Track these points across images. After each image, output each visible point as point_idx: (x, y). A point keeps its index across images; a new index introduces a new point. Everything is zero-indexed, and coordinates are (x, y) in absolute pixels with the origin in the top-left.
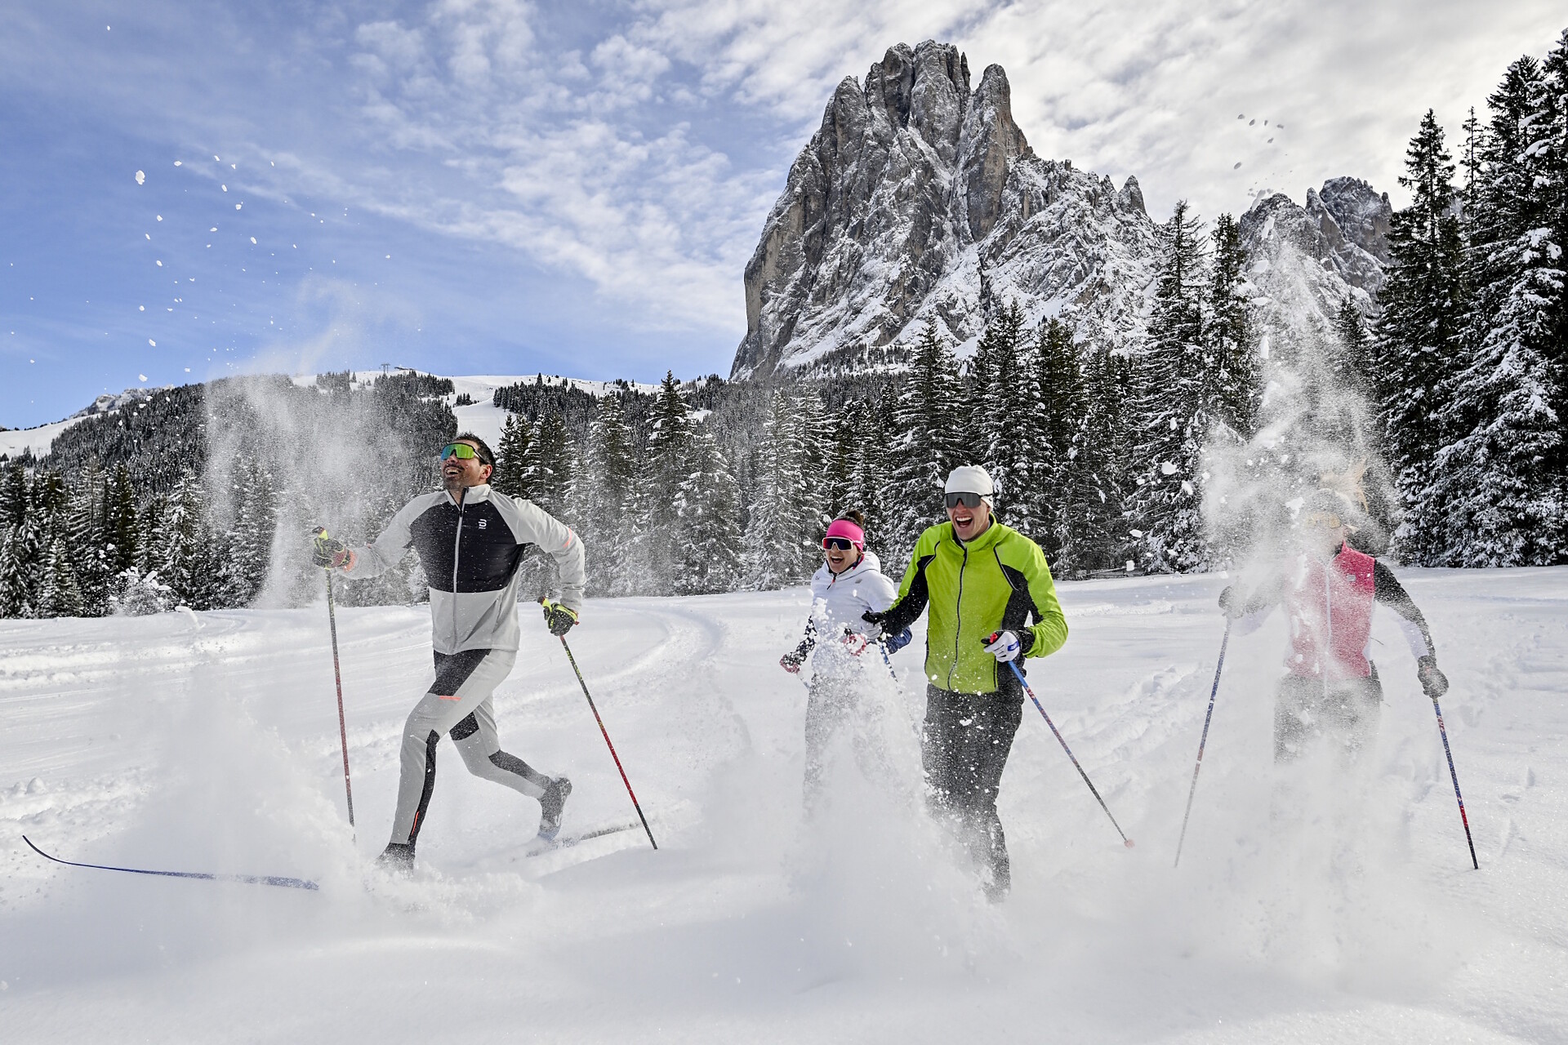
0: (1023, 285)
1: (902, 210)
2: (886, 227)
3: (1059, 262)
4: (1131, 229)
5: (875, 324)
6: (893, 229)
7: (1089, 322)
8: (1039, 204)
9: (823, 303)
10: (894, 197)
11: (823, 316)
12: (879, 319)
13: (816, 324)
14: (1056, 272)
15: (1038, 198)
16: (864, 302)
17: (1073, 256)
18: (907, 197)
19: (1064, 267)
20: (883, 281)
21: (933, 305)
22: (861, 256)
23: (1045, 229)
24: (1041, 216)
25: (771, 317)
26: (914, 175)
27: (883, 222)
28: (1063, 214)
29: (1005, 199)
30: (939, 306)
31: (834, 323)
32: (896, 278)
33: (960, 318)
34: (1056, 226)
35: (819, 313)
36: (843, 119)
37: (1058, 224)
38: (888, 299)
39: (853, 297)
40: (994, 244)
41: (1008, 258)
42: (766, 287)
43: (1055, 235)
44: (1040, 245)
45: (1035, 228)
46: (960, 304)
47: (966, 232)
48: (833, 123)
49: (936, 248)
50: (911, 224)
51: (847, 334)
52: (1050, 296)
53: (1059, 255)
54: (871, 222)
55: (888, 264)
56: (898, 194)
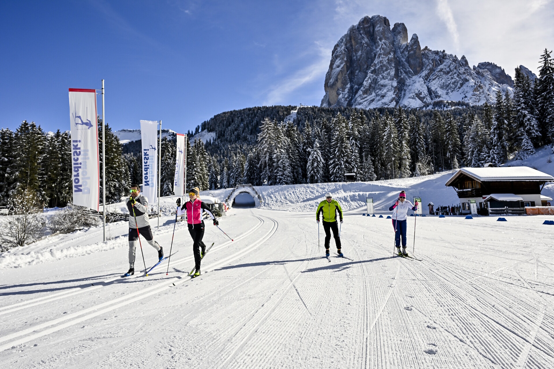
0: (442, 88)
1: (390, 65)
2: (386, 70)
3: (453, 80)
4: (468, 71)
5: (393, 100)
6: (389, 71)
7: (485, 97)
8: (438, 63)
9: (367, 94)
10: (387, 61)
11: (368, 98)
12: (394, 99)
13: (366, 101)
14: (453, 84)
15: (437, 61)
16: (386, 93)
17: (457, 79)
18: (391, 61)
19: (455, 82)
20: (390, 87)
21: (414, 94)
22: (377, 79)
23: (445, 71)
24: (441, 66)
25: (343, 99)
26: (392, 54)
27: (384, 69)
28: (449, 66)
29: (424, 62)
30: (416, 94)
31: (373, 100)
32: (396, 85)
33: (424, 98)
34: (448, 69)
35: (366, 97)
36: (355, 38)
37: (449, 69)
38: (394, 92)
39: (378, 92)
40: (426, 75)
41: (434, 79)
42: (338, 90)
43: (448, 73)
44: (444, 75)
45: (441, 70)
46: (423, 93)
47: (411, 72)
48: (350, 39)
49: (402, 77)
50: (394, 69)
51: (383, 103)
52: (453, 91)
53: (452, 78)
54: (379, 68)
55: (390, 82)
56: (388, 60)
